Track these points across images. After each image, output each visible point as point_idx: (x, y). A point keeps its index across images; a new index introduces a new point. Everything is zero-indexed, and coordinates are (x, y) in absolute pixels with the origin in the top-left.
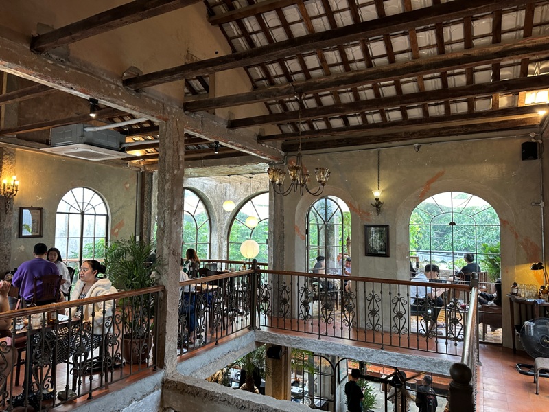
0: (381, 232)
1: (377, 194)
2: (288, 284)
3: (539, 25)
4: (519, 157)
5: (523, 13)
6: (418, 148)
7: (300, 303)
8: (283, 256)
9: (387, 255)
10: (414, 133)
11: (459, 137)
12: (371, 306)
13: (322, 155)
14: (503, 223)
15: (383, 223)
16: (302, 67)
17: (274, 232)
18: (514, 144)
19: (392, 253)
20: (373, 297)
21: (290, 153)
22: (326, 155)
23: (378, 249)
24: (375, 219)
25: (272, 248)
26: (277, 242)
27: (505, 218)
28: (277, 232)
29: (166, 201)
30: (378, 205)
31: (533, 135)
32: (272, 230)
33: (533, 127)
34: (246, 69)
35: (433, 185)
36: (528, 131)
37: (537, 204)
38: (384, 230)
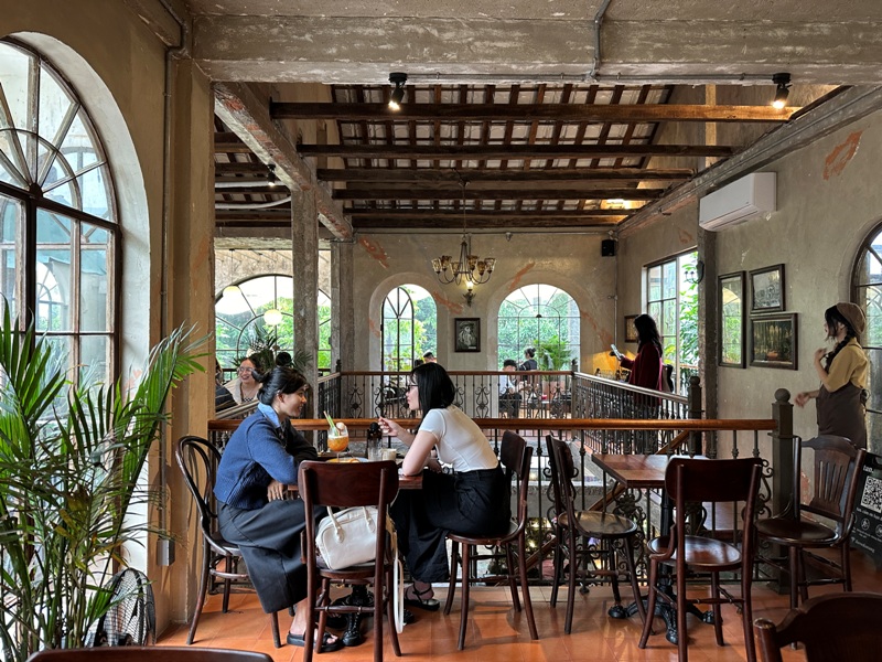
0: (471, 325)
1: (470, 285)
2: (360, 386)
3: (635, 138)
4: (599, 253)
5: (626, 126)
6: (510, 236)
7: (375, 406)
8: (352, 358)
9: (478, 350)
10: (507, 221)
11: (548, 229)
12: (480, 399)
13: (404, 236)
14: (583, 315)
15: (474, 316)
16: (410, 134)
17: (340, 328)
18: (594, 240)
19: (482, 348)
20: (482, 390)
21: (360, 230)
22: (408, 236)
23: (469, 344)
24: (466, 312)
25: (338, 349)
26: (344, 341)
27: (585, 311)
28: (345, 328)
29: (307, 286)
30: (469, 297)
31: (611, 233)
32: (337, 325)
33: (612, 225)
34: (339, 123)
35: (524, 276)
36: (607, 229)
37: (613, 297)
38: (475, 323)
